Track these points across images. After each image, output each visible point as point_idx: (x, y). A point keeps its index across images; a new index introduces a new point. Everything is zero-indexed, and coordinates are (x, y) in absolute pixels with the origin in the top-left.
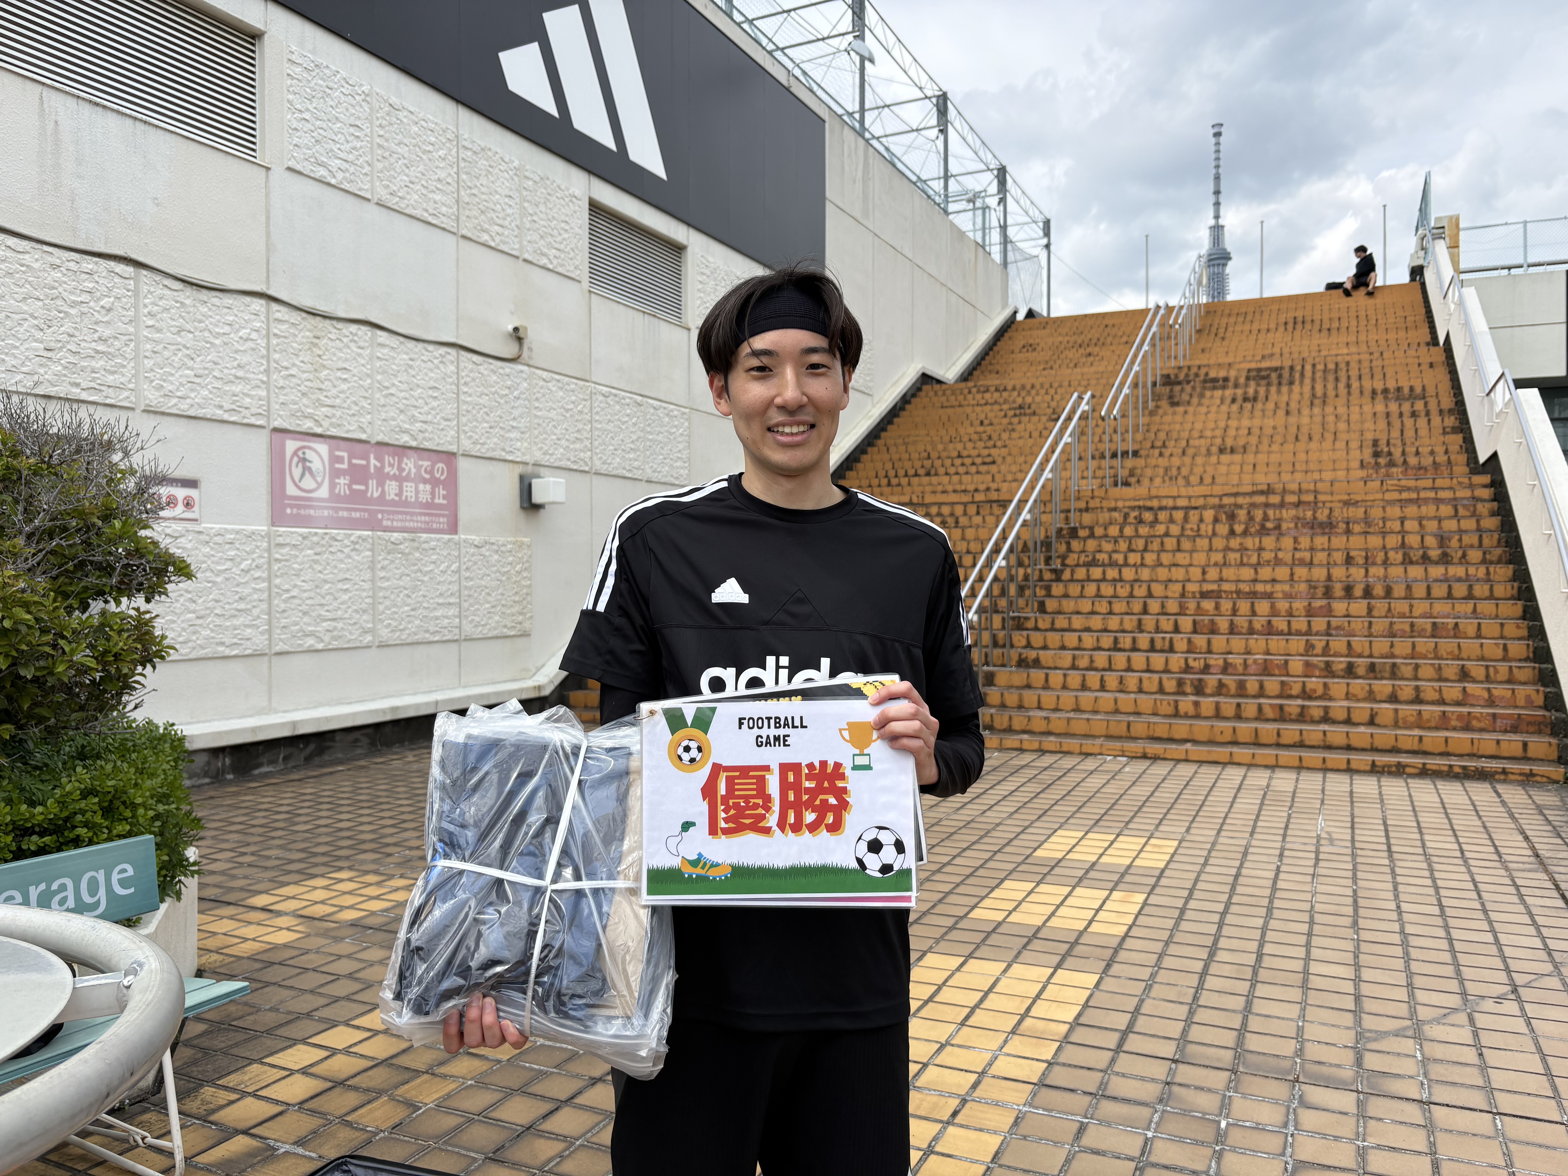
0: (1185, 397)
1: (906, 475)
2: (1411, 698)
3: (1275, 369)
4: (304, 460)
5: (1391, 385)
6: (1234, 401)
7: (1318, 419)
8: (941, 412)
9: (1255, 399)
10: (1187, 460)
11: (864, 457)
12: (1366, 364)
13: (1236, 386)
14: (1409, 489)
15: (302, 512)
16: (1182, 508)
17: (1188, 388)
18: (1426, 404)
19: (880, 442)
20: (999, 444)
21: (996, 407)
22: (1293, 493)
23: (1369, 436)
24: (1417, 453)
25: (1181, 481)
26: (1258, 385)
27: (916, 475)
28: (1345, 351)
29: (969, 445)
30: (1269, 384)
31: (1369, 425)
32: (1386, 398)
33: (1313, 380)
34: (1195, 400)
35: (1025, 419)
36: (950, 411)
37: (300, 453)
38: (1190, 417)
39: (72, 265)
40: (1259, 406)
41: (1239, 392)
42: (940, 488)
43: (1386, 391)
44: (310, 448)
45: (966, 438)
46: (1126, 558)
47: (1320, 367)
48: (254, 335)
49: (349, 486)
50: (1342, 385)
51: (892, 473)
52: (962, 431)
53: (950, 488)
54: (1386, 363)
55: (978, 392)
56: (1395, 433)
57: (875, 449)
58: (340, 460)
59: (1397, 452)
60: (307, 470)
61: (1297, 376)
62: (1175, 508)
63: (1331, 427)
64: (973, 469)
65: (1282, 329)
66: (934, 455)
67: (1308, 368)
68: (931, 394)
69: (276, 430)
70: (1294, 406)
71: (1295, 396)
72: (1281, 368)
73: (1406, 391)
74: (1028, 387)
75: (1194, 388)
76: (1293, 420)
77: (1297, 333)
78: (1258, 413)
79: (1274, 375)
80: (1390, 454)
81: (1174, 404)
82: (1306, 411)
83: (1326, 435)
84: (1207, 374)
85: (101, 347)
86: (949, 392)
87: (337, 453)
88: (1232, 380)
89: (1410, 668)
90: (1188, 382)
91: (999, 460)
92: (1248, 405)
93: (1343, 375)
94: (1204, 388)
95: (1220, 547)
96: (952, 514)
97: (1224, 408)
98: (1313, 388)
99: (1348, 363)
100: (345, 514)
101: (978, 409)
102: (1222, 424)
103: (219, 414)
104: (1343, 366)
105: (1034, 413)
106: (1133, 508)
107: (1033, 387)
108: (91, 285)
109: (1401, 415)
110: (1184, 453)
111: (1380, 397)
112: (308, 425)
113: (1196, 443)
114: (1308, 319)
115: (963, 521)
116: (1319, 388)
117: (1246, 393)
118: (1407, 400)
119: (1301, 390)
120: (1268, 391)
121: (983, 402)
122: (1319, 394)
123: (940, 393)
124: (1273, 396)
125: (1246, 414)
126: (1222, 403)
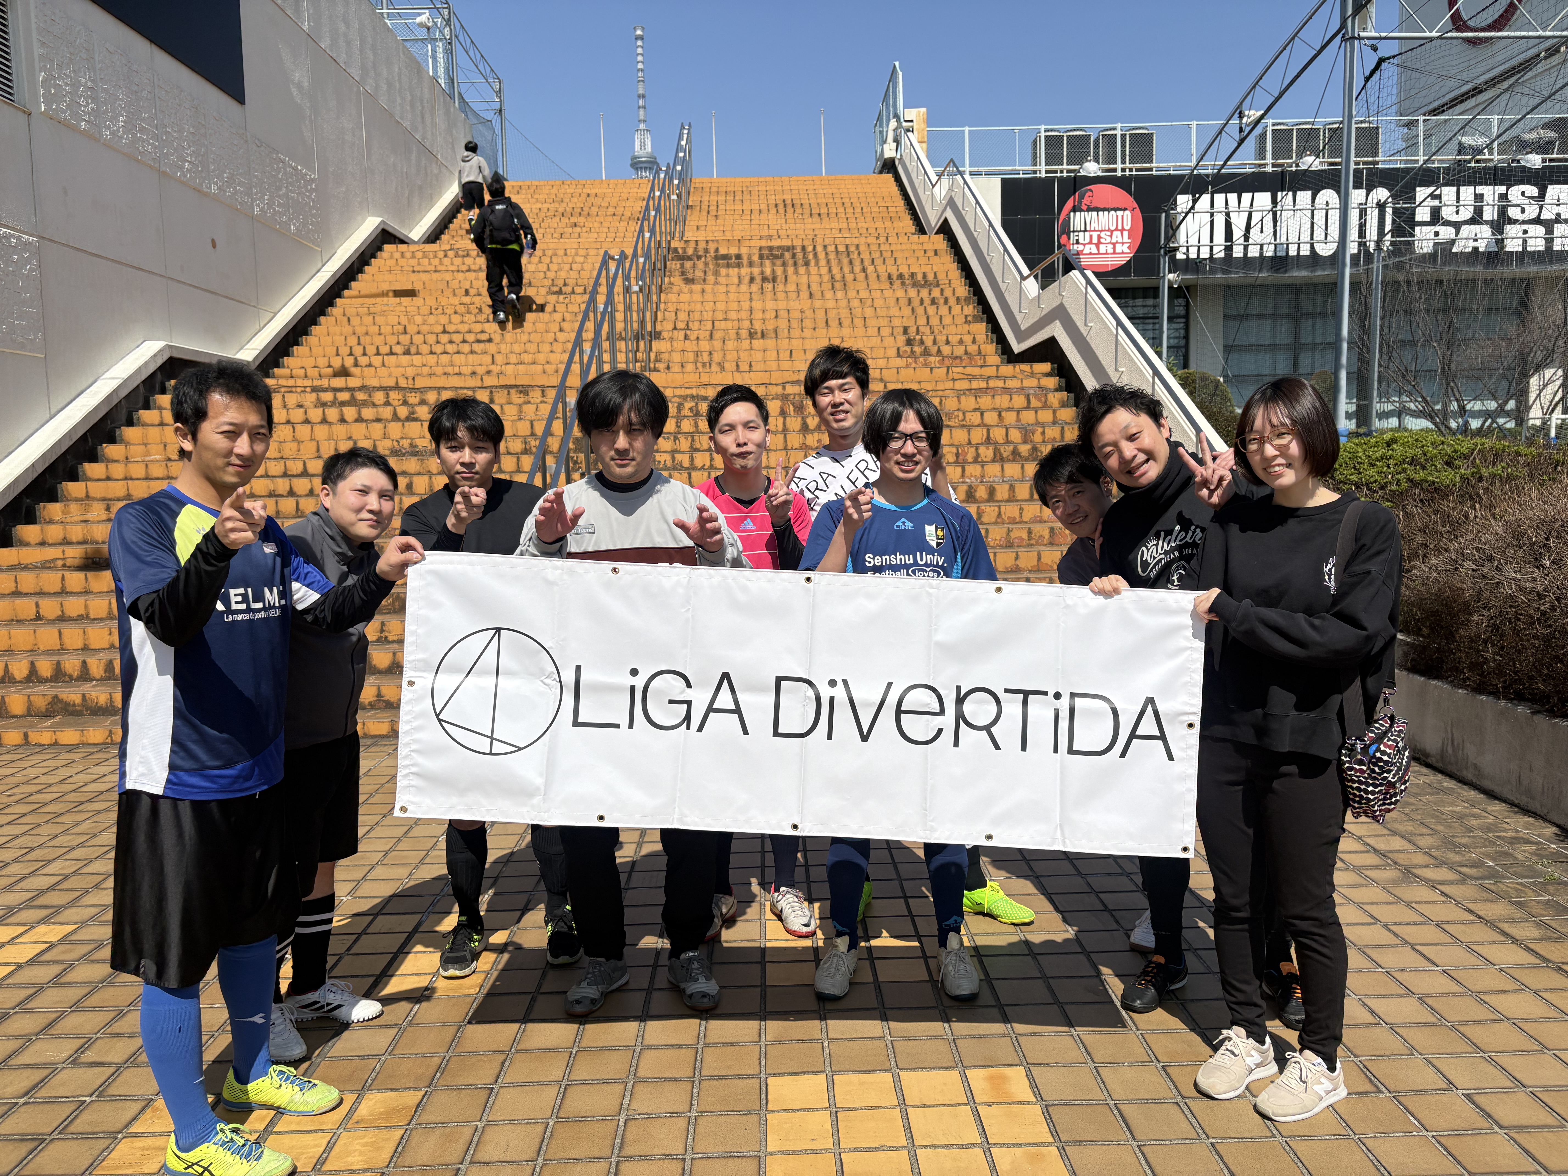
0: (699, 274)
1: (378, 354)
3: (788, 249)
5: (904, 270)
6: (752, 280)
7: (844, 303)
8: (414, 277)
9: (774, 280)
10: (717, 344)
12: (874, 248)
13: (751, 264)
14: (976, 378)
17: (700, 264)
18: (942, 292)
24: (948, 342)
25: (715, 368)
27: (392, 353)
29: (456, 319)
32: (903, 284)
33: (828, 262)
34: (711, 278)
36: (424, 277)
38: (709, 297)
40: (780, 287)
41: (756, 271)
42: (426, 370)
43: (901, 276)
45: (449, 311)
47: (831, 249)
51: (358, 351)
52: (444, 302)
53: (439, 370)
59: (929, 341)
61: (811, 256)
63: (858, 312)
64: (466, 348)
65: (773, 211)
66: (412, 329)
67: (820, 249)
68: (397, 255)
70: (815, 288)
71: (814, 278)
72: (793, 248)
73: (920, 277)
75: (706, 264)
76: (818, 303)
77: (790, 216)
78: (781, 295)
79: (787, 255)
80: (922, 342)
81: (689, 281)
82: (829, 294)
83: (855, 320)
84: (717, 250)
86: (419, 255)
88: (745, 257)
90: (699, 258)
92: (768, 286)
93: (855, 258)
94: (718, 265)
97: (744, 287)
98: (830, 270)
99: (857, 246)
101: (460, 276)
102: (746, 305)
104: (853, 249)
109: (922, 302)
110: (711, 337)
111: (897, 284)
113: (723, 325)
114: (797, 203)
116: (836, 270)
117: (762, 273)
118: (923, 286)
119: (818, 274)
120: (785, 271)
121: (465, 268)
122: (838, 277)
123: (408, 255)
124: (792, 278)
125: (769, 295)
126: (740, 282)
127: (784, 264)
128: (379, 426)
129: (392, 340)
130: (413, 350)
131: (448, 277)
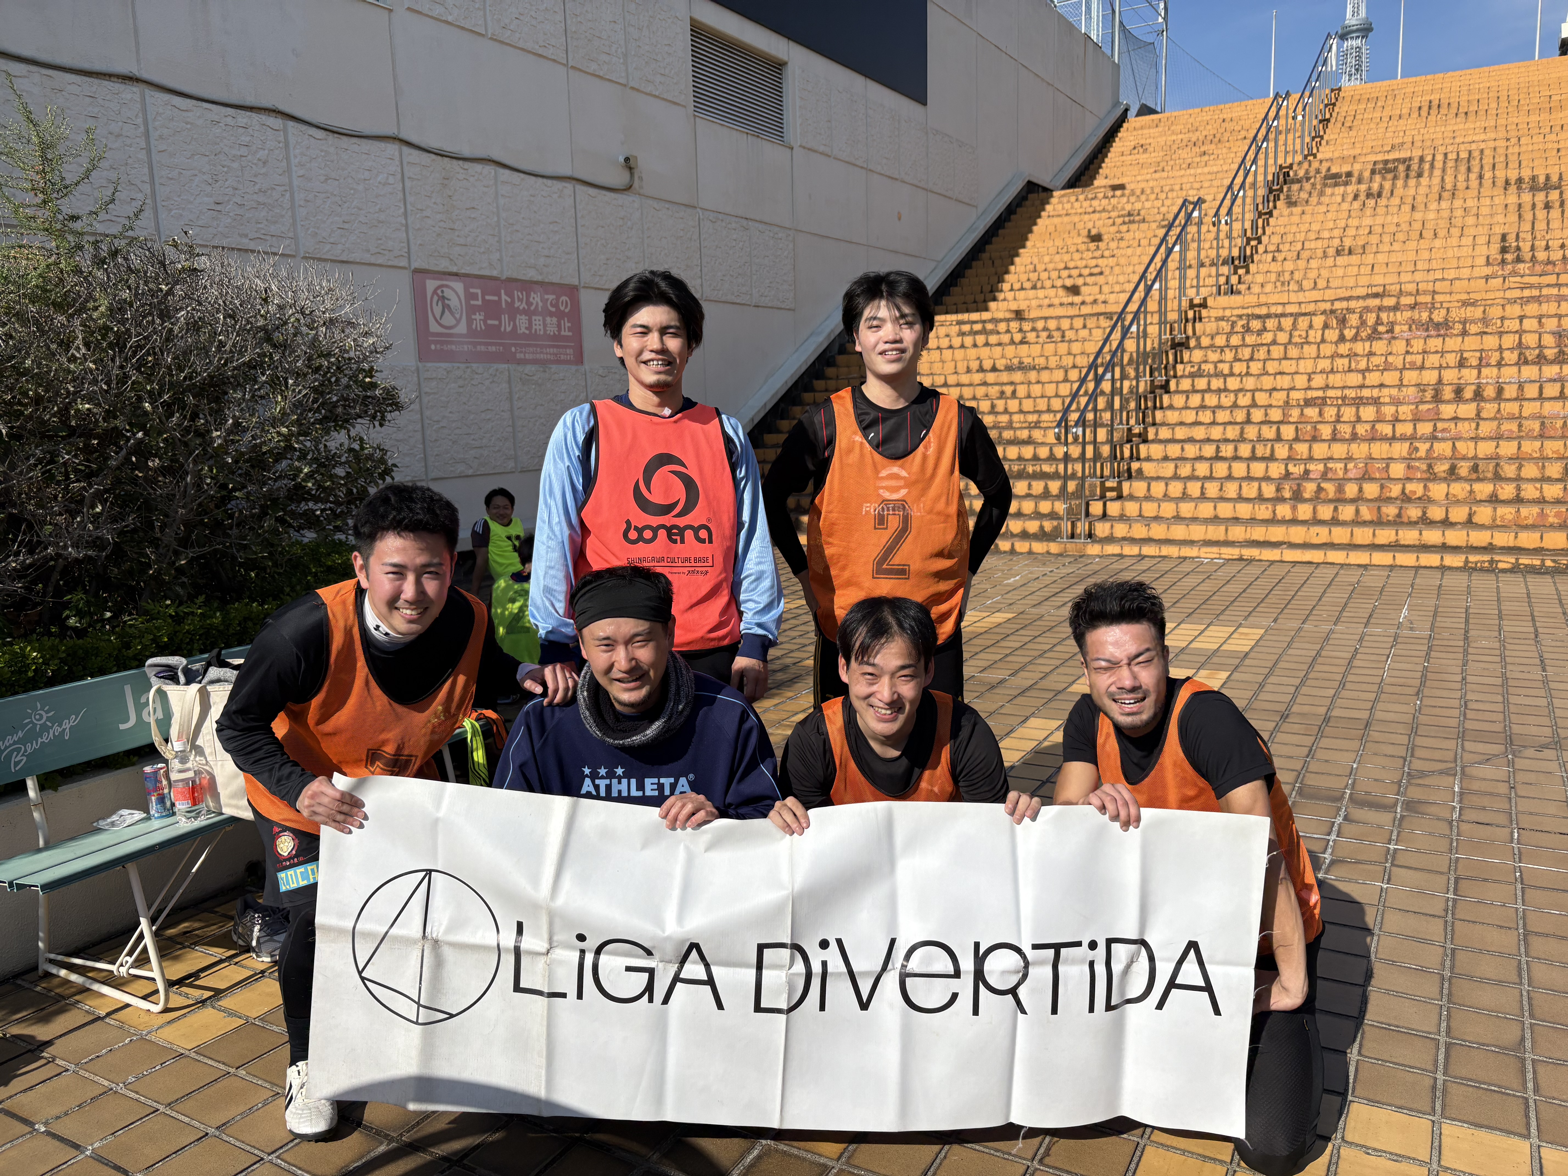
0: (1304, 195)
1: (1012, 290)
2: (1511, 496)
3: (1404, 161)
4: (443, 298)
5: (1526, 174)
6: (1356, 197)
7: (1446, 214)
9: (1379, 195)
10: (1301, 264)
11: (969, 272)
12: (1501, 151)
13: (1360, 181)
14: (1531, 286)
15: (445, 348)
16: (1291, 315)
17: (1307, 186)
18: (1561, 194)
19: (985, 256)
20: (1107, 253)
21: (1105, 215)
22: (1410, 294)
23: (1498, 230)
24: (1547, 248)
25: (1293, 286)
26: (1384, 179)
27: (1022, 289)
28: (1483, 137)
29: (1077, 256)
30: (1395, 178)
31: (1500, 218)
32: (1519, 188)
33: (1444, 170)
34: (1314, 200)
35: (1134, 227)
37: (439, 292)
38: (1307, 218)
39: (229, 120)
40: (1383, 202)
41: (1363, 187)
42: (1047, 302)
43: (1520, 180)
44: (447, 286)
45: (1072, 249)
46: (1231, 368)
47: (1452, 156)
48: (391, 180)
49: (485, 321)
50: (1473, 176)
52: (1069, 242)
53: (1056, 301)
54: (1523, 149)
55: (1086, 199)
56: (1527, 226)
57: (980, 263)
58: (474, 297)
59: (1526, 247)
60: (446, 307)
61: (1427, 166)
62: (1283, 315)
63: (1458, 222)
64: (1080, 281)
65: (1415, 115)
66: (1040, 267)
67: (1439, 158)
68: (1038, 203)
69: (417, 271)
70: (1419, 199)
71: (1422, 190)
72: (1410, 159)
73: (1542, 180)
74: (1138, 192)
75: (1313, 185)
76: (1418, 216)
77: (1432, 118)
78: (1381, 210)
79: (1401, 168)
80: (1518, 248)
81: (1291, 204)
82: (1433, 206)
83: (1452, 230)
84: (1329, 169)
85: (262, 199)
87: (472, 290)
88: (1356, 174)
89: (1514, 467)
90: (1308, 179)
91: (1107, 271)
92: (1371, 202)
93: (1475, 163)
94: (1325, 185)
95: (1329, 354)
96: (1058, 329)
97: (1345, 206)
98: (1443, 179)
99: (1482, 151)
100: (483, 348)
101: (1086, 217)
102: (1342, 224)
103: (367, 258)
104: (1476, 154)
105: (1144, 221)
106: (1240, 317)
107: (1143, 192)
108: (248, 139)
109: (1534, 206)
110: (1298, 257)
111: (1513, 189)
112: (443, 265)
113: (1313, 245)
114: (1444, 103)
115: (1070, 335)
116: (1449, 180)
117: (1370, 188)
118: (1541, 189)
119: (1429, 183)
120: (1394, 185)
121: (1091, 210)
122: (1449, 186)
124: (1399, 191)
125: (1368, 212)
126: (1343, 200)
128: (999, 349)
129: (1024, 277)
130: (1039, 285)
131: (1076, 219)
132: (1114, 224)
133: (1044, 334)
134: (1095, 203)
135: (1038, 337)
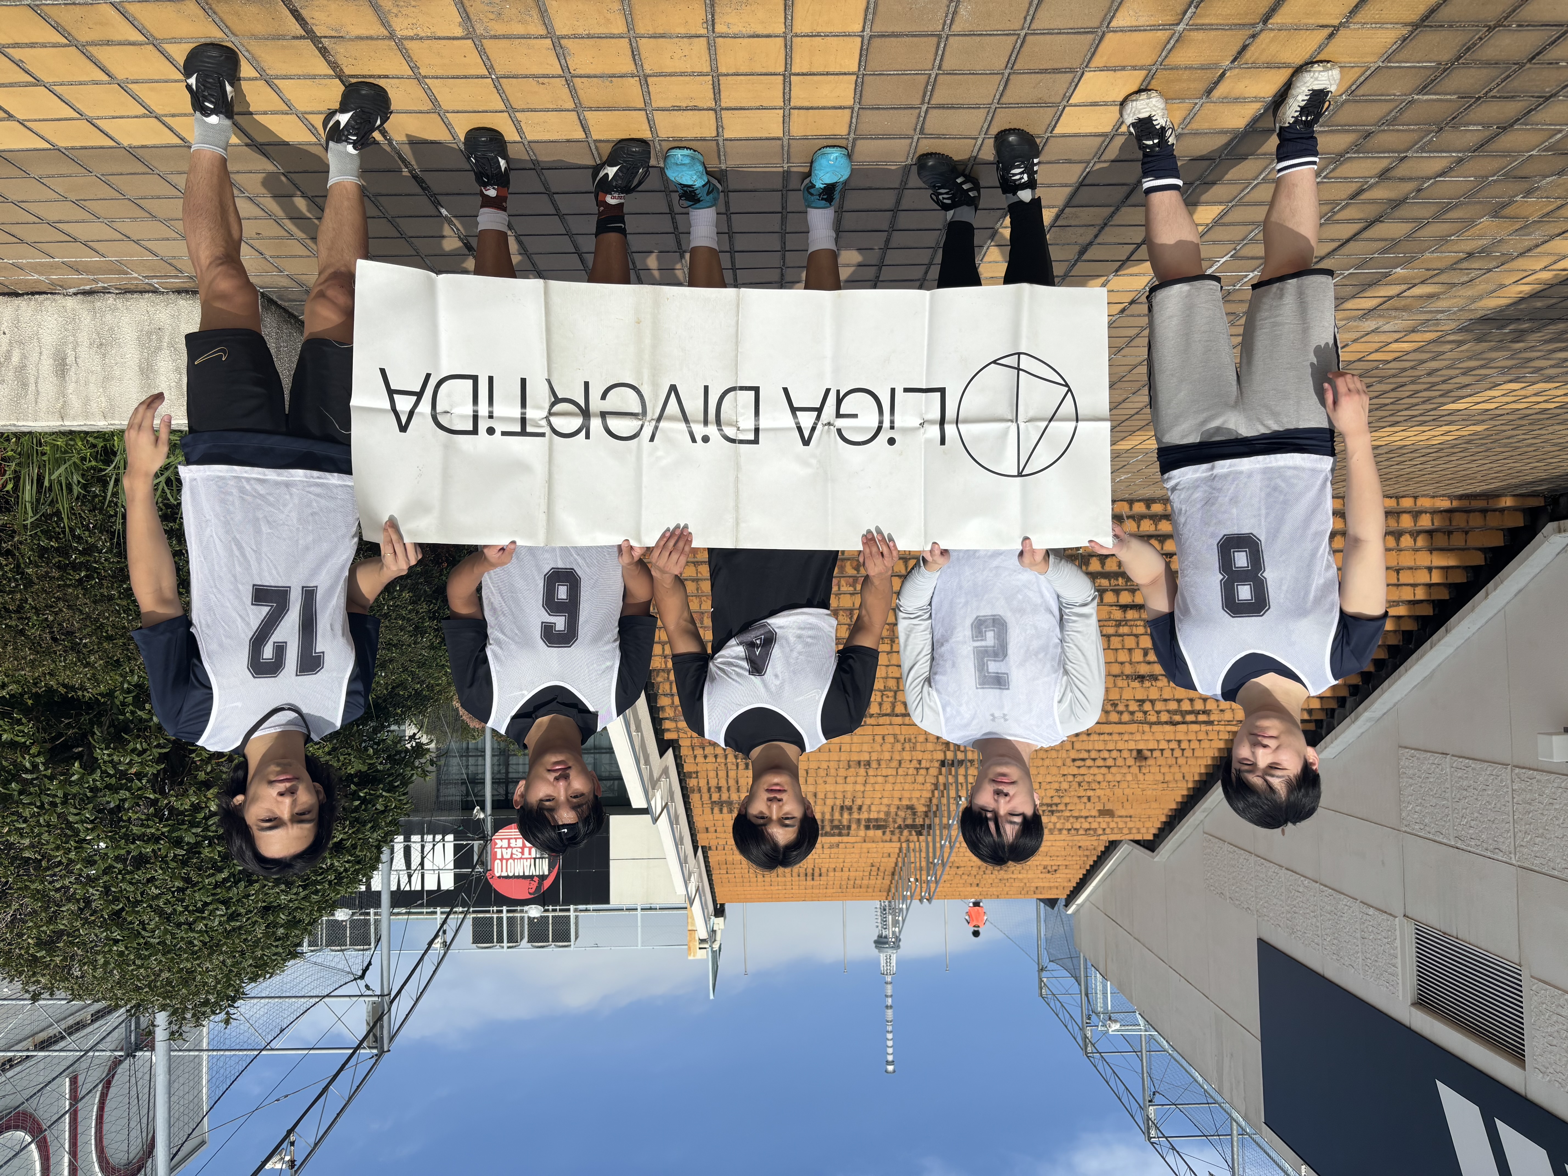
0: (901, 814)
1: (1162, 750)
6: (860, 808)
8: (1131, 812)
9: (842, 808)
10: (897, 757)
13: (859, 821)
16: (897, 716)
17: (900, 821)
18: (711, 798)
20: (1070, 778)
21: (1076, 814)
25: (902, 738)
26: (840, 821)
27: (1151, 750)
29: (1099, 778)
34: (893, 810)
38: (897, 794)
40: (839, 802)
41: (856, 816)
42: (1126, 737)
45: (1104, 785)
51: (1178, 753)
53: (1116, 737)
55: (1095, 830)
56: (732, 774)
64: (1094, 755)
65: (824, 870)
68: (1143, 830)
73: (725, 810)
75: (895, 822)
78: (840, 795)
81: (911, 808)
84: (884, 833)
86: (1125, 831)
88: (862, 827)
90: (900, 827)
91: (1069, 762)
92: (848, 803)
94: (885, 820)
97: (868, 802)
102: (869, 787)
109: (729, 789)
110: (900, 762)
113: (890, 772)
114: (803, 878)
117: (850, 814)
118: (725, 802)
120: (832, 815)
121: (1090, 820)
123: (1134, 831)
124: (828, 810)
125: (849, 795)
126: (870, 807)
127: (832, 821)
128: (1166, 696)
130: (1135, 753)
132: (1066, 804)
133: (1121, 708)
134: (1086, 826)
135: (1127, 706)
